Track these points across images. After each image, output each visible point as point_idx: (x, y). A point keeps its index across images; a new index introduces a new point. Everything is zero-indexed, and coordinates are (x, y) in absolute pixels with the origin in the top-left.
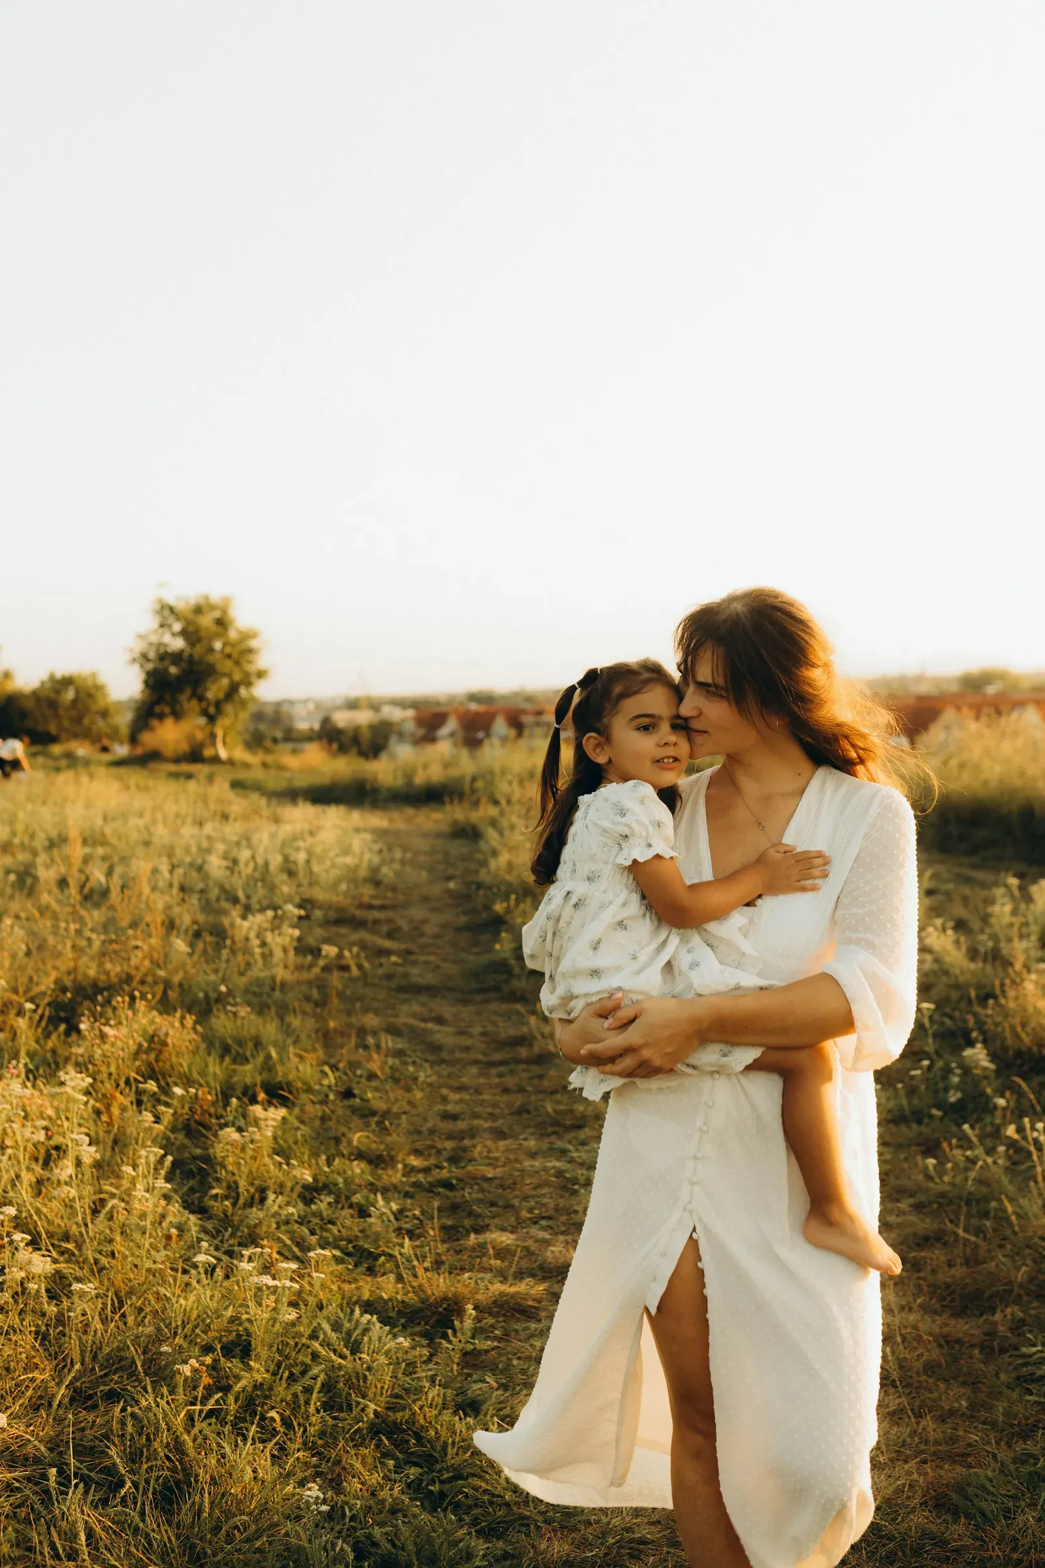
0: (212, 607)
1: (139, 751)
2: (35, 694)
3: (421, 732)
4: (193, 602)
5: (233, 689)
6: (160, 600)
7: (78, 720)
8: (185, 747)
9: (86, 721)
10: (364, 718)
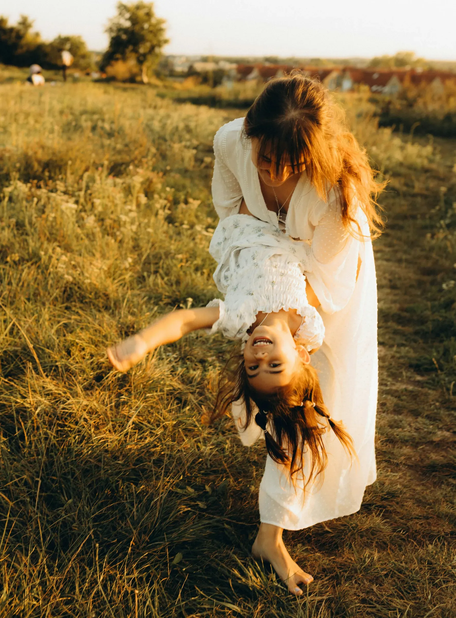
0: (144, 7)
1: (104, 76)
2: (51, 45)
3: (239, 76)
5: (152, 48)
8: (127, 75)
10: (210, 67)
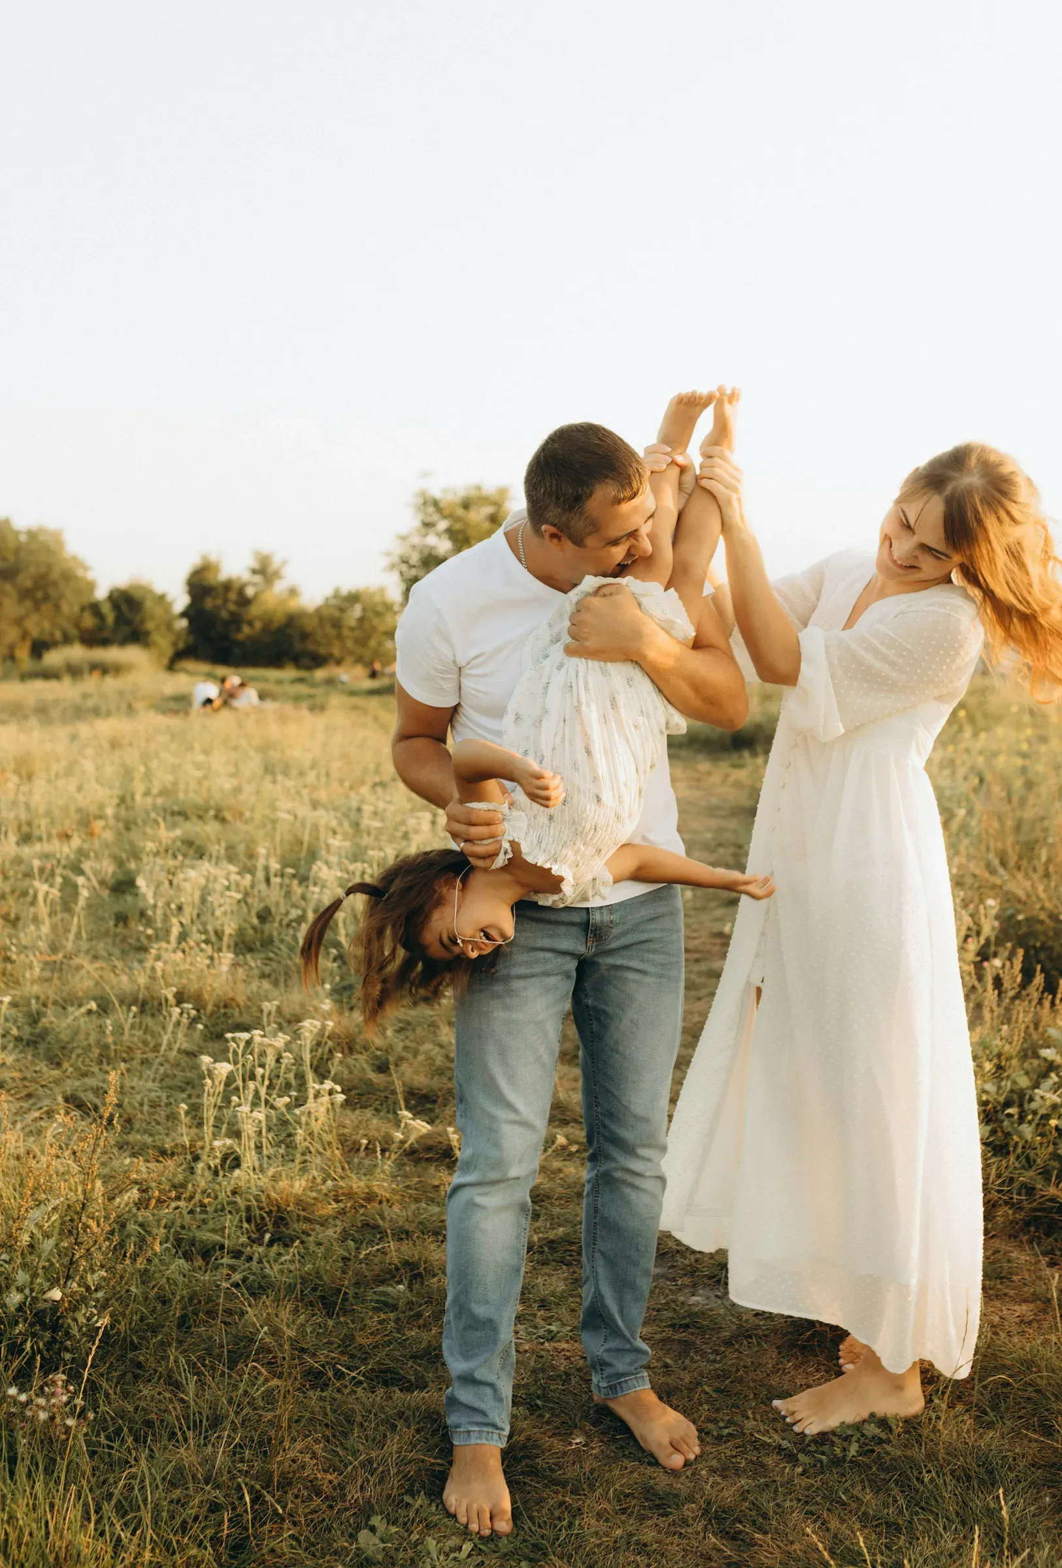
0: (485, 500)
2: (318, 611)
4: (462, 494)
6: (423, 494)
7: (363, 642)
9: (373, 643)
